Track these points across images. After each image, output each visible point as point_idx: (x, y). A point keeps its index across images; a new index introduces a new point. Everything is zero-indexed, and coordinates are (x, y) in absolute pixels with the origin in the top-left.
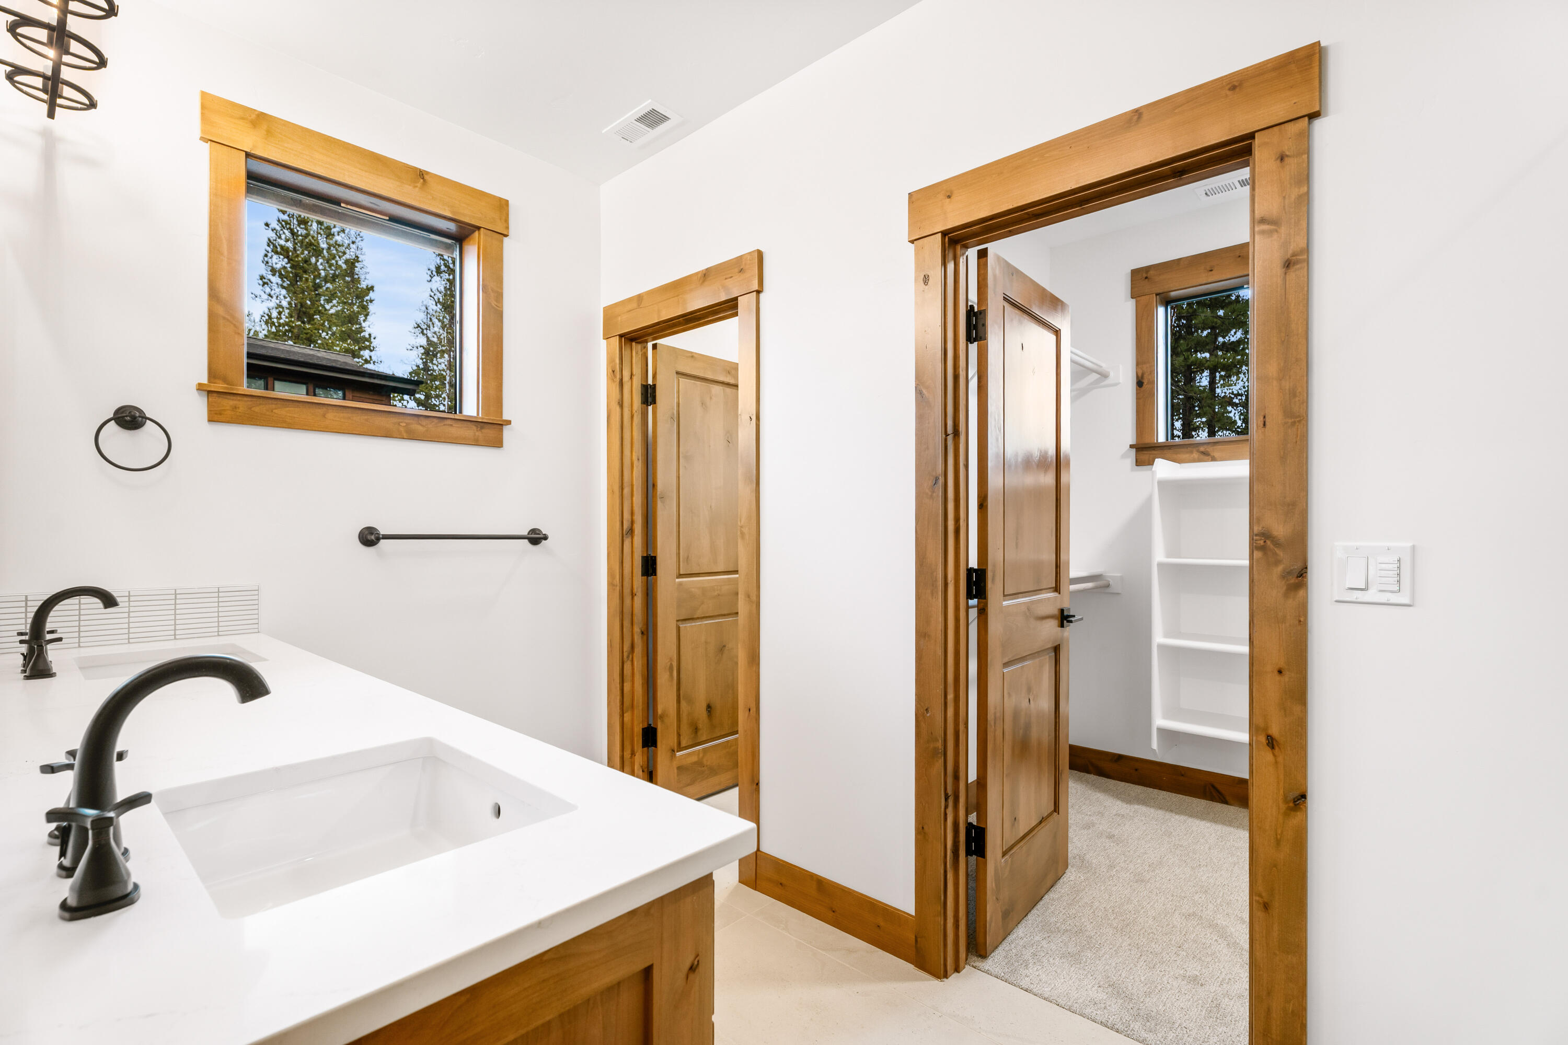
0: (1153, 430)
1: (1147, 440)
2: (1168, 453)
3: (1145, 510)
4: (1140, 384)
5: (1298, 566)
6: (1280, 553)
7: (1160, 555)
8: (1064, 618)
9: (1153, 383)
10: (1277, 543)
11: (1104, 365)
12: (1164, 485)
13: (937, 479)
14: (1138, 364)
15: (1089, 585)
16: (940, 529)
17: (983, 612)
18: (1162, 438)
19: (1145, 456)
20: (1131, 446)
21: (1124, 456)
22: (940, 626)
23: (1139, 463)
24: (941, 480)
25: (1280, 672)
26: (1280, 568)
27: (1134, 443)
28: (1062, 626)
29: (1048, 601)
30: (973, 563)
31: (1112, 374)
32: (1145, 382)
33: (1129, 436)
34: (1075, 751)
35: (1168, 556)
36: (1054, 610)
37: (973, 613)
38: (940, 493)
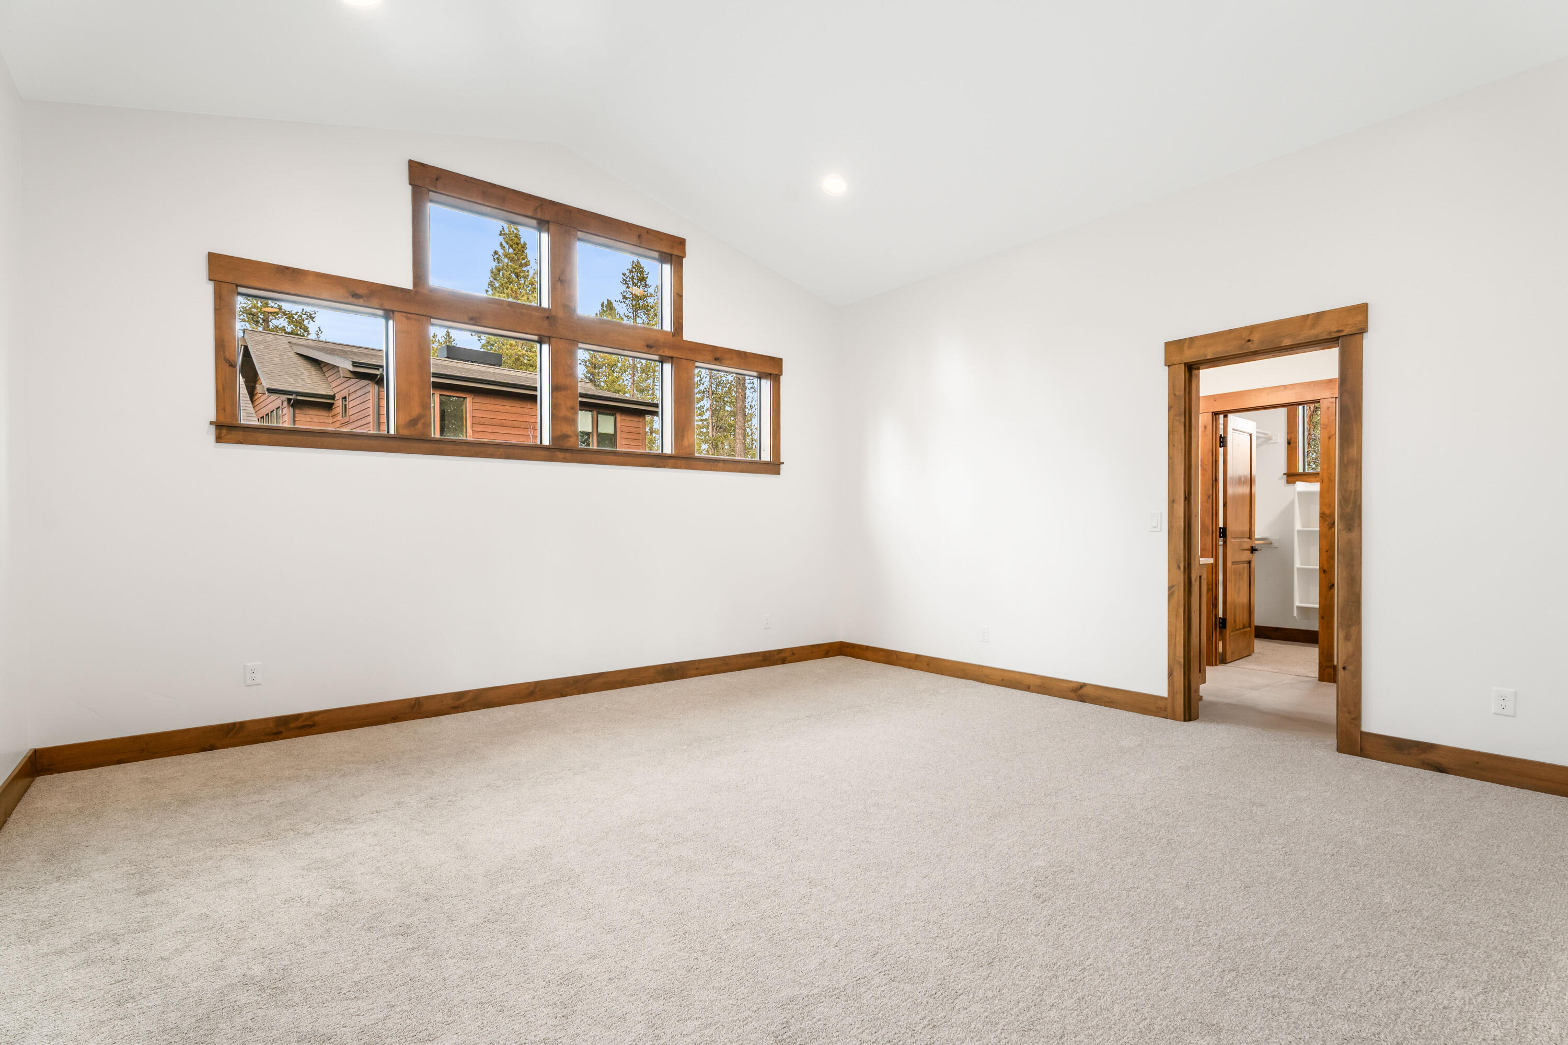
0: (1296, 466)
1: (1293, 471)
2: (1304, 478)
3: (1291, 507)
4: (1289, 443)
5: (1333, 521)
6: (1327, 518)
7: (1298, 526)
8: (1253, 550)
9: (1296, 443)
10: (1326, 516)
11: (1269, 433)
12: (1300, 494)
13: (1209, 497)
14: (1288, 433)
15: (1262, 542)
16: (1211, 513)
17: (1225, 543)
18: (1301, 470)
19: (1291, 479)
20: (1284, 474)
21: (1280, 479)
22: (1211, 547)
23: (1288, 482)
24: (1211, 497)
25: (1327, 551)
26: (1327, 523)
27: (1286, 472)
28: (1252, 553)
29: (1247, 544)
30: (1221, 525)
31: (1274, 437)
32: (1292, 442)
33: (1284, 469)
34: (1257, 628)
35: (1303, 527)
36: (1248, 547)
37: (1221, 543)
38: (1211, 501)
